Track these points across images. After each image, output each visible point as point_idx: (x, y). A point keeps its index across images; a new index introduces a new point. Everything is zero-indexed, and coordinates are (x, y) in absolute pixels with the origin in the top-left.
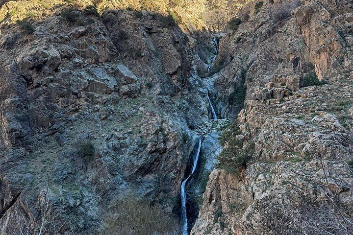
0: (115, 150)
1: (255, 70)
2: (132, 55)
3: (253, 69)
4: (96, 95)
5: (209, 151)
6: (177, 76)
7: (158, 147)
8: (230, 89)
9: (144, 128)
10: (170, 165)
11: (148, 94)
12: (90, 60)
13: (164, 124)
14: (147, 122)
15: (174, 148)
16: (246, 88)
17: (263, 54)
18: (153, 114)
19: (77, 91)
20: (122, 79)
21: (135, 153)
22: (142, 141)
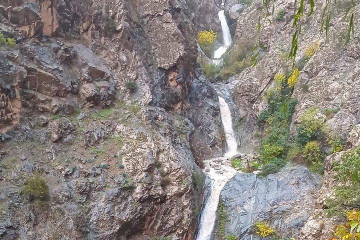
0: (81, 193)
1: (314, 70)
2: (98, 28)
3: (311, 70)
4: (41, 97)
5: (234, 204)
6: (176, 74)
7: (152, 193)
8: (262, 103)
9: (127, 160)
10: (172, 223)
11: (130, 102)
12: (26, 29)
13: (161, 155)
14: (133, 151)
15: (179, 195)
16: (295, 103)
17: (331, 42)
18: (142, 138)
19: (8, 87)
20: (84, 70)
21: (114, 200)
22: (126, 182)
